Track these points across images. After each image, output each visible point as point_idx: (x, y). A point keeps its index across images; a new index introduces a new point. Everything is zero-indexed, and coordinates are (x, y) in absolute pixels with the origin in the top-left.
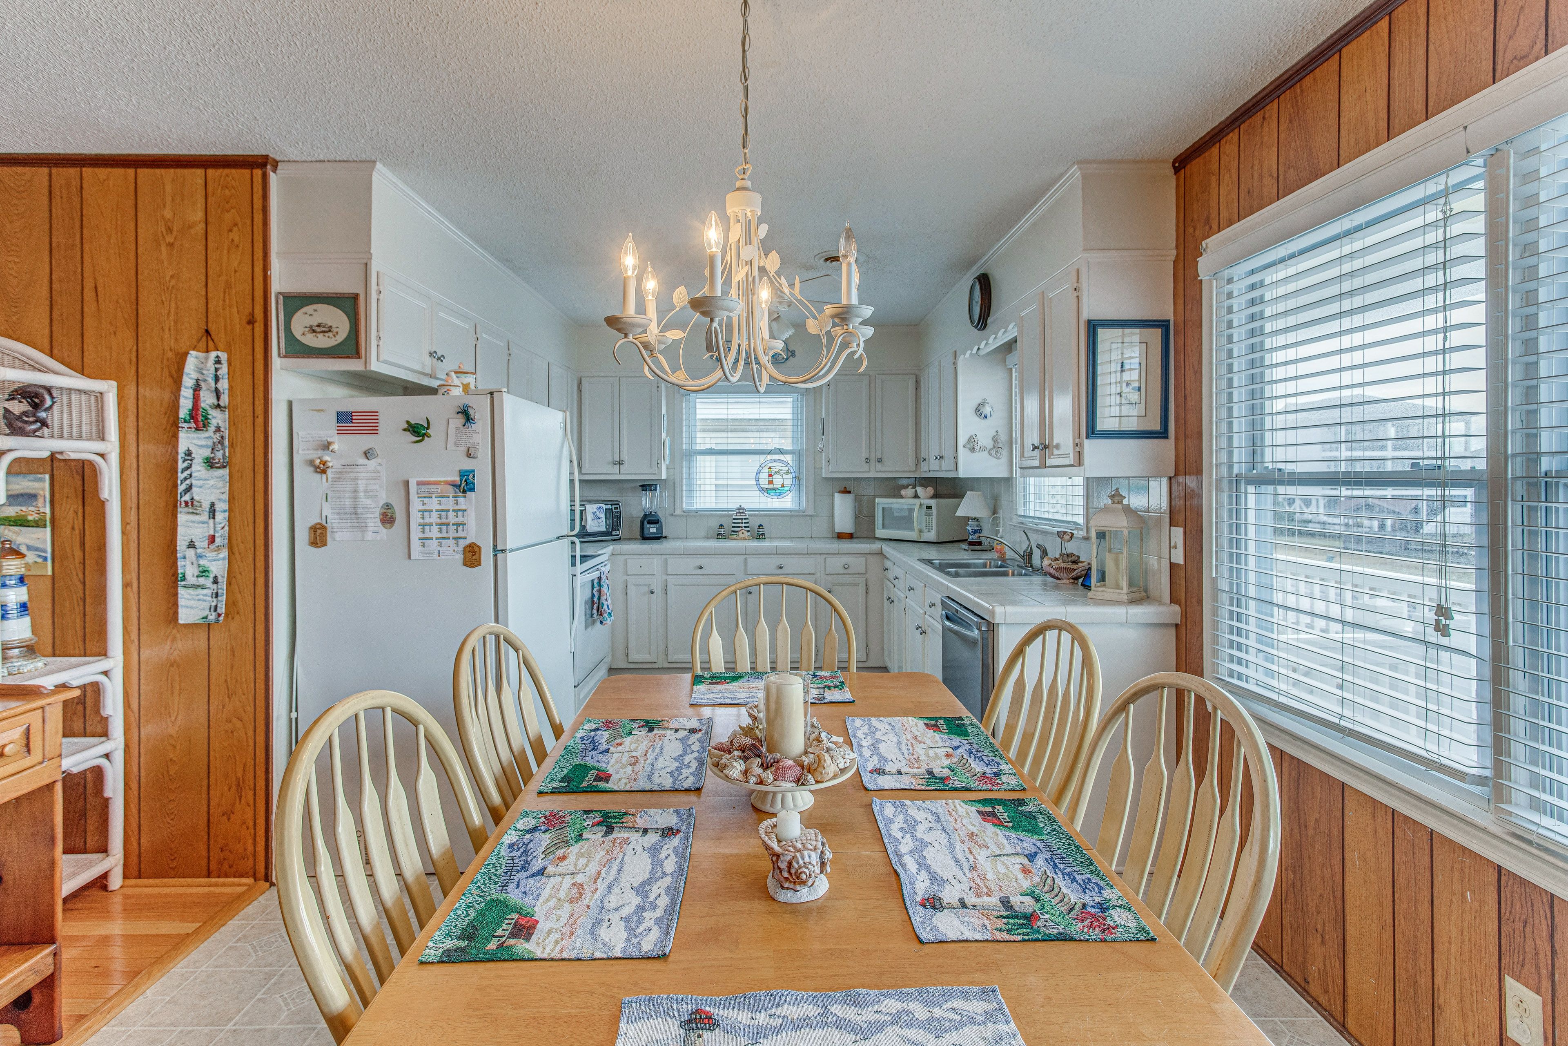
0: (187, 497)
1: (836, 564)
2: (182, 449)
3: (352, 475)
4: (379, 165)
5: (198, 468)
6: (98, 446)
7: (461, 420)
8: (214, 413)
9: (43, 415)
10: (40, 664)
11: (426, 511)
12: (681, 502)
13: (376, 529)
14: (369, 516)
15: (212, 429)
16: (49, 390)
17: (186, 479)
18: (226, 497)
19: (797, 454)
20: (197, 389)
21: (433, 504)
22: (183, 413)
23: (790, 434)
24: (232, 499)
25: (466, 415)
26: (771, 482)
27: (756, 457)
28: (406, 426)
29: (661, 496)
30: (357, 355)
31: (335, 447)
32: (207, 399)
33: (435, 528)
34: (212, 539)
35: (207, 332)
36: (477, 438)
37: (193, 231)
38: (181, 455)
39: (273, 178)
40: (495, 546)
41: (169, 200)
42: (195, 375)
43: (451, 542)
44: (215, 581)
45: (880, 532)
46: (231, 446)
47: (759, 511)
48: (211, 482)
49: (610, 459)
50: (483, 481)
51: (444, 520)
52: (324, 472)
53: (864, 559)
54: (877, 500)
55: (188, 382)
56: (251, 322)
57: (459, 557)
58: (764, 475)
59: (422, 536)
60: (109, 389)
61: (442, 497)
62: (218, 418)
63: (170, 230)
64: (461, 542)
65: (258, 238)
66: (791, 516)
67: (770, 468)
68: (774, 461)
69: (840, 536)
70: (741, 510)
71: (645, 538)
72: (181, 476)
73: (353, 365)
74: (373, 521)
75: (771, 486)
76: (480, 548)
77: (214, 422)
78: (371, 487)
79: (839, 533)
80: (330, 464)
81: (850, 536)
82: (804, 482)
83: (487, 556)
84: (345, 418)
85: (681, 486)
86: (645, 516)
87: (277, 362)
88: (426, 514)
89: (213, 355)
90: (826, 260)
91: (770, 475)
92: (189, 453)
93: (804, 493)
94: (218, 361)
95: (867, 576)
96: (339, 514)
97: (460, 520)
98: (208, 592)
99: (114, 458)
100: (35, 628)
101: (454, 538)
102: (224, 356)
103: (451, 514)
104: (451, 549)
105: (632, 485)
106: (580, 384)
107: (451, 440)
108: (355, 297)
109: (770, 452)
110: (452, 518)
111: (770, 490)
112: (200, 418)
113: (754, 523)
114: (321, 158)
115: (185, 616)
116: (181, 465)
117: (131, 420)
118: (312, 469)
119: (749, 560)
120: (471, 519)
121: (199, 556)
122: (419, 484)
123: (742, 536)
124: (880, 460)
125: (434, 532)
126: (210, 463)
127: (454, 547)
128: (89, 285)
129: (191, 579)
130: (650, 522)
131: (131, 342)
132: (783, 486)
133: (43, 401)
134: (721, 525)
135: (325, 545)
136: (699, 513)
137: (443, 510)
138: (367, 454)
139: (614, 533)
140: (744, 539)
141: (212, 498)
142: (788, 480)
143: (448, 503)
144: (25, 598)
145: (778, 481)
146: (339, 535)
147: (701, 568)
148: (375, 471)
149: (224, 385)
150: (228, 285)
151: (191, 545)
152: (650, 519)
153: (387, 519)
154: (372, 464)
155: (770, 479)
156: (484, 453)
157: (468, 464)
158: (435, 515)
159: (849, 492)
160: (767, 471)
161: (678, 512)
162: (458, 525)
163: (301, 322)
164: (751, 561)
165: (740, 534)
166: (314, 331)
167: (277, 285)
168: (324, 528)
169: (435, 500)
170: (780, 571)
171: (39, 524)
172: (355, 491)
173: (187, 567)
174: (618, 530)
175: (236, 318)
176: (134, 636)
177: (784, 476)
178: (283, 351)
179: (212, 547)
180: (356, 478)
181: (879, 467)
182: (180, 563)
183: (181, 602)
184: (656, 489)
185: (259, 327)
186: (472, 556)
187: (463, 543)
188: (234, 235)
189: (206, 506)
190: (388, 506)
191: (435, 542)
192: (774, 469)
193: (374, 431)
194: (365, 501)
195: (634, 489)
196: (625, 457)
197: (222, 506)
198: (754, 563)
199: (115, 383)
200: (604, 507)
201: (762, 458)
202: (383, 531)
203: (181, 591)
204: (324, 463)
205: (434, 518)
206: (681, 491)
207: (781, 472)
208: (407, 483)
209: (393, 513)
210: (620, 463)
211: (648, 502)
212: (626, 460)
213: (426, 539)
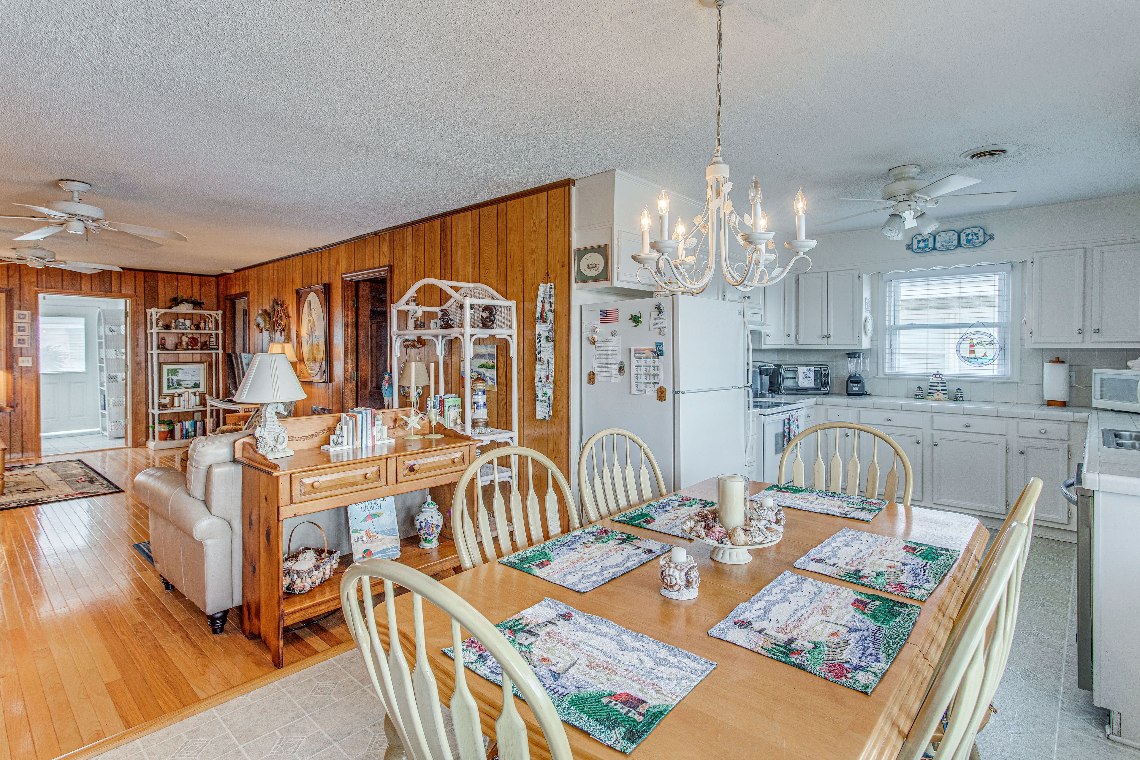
0: (539, 357)
1: (1032, 428)
2: (537, 333)
3: (606, 345)
4: (617, 171)
5: (543, 341)
6: (509, 332)
7: (656, 312)
8: (549, 314)
9: (493, 318)
10: (489, 431)
11: (639, 366)
12: (884, 367)
13: (616, 376)
14: (613, 368)
15: (549, 322)
16: (495, 307)
17: (538, 347)
18: (553, 356)
19: (1003, 327)
20: (543, 302)
21: (642, 362)
22: (538, 314)
23: (996, 309)
24: (555, 358)
25: (659, 308)
26: (972, 352)
27: (957, 330)
28: (630, 317)
29: (864, 362)
30: (607, 279)
31: (598, 330)
32: (547, 307)
33: (643, 377)
34: (548, 378)
35: (547, 273)
36: (665, 323)
37: (543, 223)
38: (537, 335)
39: (573, 189)
40: (674, 391)
41: (535, 209)
42: (543, 296)
43: (651, 385)
44: (549, 399)
45: (1097, 402)
46: (556, 330)
47: (959, 377)
48: (548, 349)
49: (820, 334)
50: (667, 349)
51: (648, 372)
52: (594, 344)
53: (1066, 426)
54: (1094, 370)
55: (540, 299)
56: (563, 266)
57: (655, 395)
58: (966, 345)
59: (637, 381)
60: (513, 304)
61: (647, 358)
62: (551, 316)
63: (535, 225)
64: (656, 385)
65: (566, 222)
66: (993, 383)
67: (971, 339)
68: (976, 333)
69: (1050, 403)
70: (938, 375)
71: (850, 394)
72: (537, 346)
73: (605, 284)
74: (615, 372)
75: (973, 355)
76: (665, 389)
77: (549, 318)
78: (614, 352)
79: (1048, 401)
80: (596, 340)
81: (1063, 404)
82: (1009, 352)
83: (669, 394)
84: (603, 313)
85: (884, 354)
86: (850, 377)
87: (574, 286)
88: (639, 368)
89: (549, 284)
90: (973, 156)
91: (971, 346)
92: (540, 335)
93: (1008, 362)
94: (551, 288)
95: (1069, 443)
96: (600, 367)
97: (655, 372)
98: (546, 404)
99: (515, 337)
100: (489, 414)
101: (653, 383)
102: (553, 284)
103: (651, 368)
104: (651, 389)
105: (841, 353)
106: (797, 279)
107: (652, 324)
108: (606, 247)
109: (972, 326)
110: (652, 371)
111: (972, 358)
112: (544, 317)
113: (952, 387)
114: (591, 174)
115: (539, 415)
116: (537, 341)
117: (522, 318)
118: (589, 342)
119: (935, 417)
120: (661, 372)
121: (543, 386)
122: (636, 350)
123: (938, 397)
124: (1097, 331)
125: (643, 379)
126: (548, 340)
127: (652, 388)
128: (509, 256)
129: (540, 397)
130: (852, 382)
131: (522, 281)
132: (985, 355)
133: (493, 311)
134: (919, 388)
135: (594, 383)
136: (900, 377)
137: (647, 366)
138: (613, 334)
139: (822, 389)
140: (939, 400)
141: (548, 357)
142: (991, 351)
143: (650, 362)
144: (485, 400)
145: (979, 351)
146: (600, 379)
147: (890, 420)
148: (616, 343)
149: (553, 299)
150: (555, 249)
151: (540, 381)
152: (855, 380)
153: (621, 371)
154: (615, 339)
155: (972, 349)
156: (668, 332)
157: (660, 338)
158: (643, 368)
159: (1063, 362)
160: (969, 342)
161: (880, 375)
162: (654, 375)
163: (585, 262)
164: (937, 418)
165: (935, 395)
166: (589, 268)
167: (575, 245)
168: (594, 374)
169: (643, 360)
170: (967, 429)
171: (492, 368)
172: (607, 354)
173: (539, 391)
174: (826, 387)
175: (558, 264)
176: (522, 423)
177: (987, 347)
178: (577, 280)
179: (548, 381)
180: (608, 347)
181: (1096, 337)
182: (536, 389)
183: (537, 408)
184: (859, 357)
185: (566, 268)
186: (661, 394)
187: (657, 386)
188: (557, 223)
189: (546, 361)
190: (621, 363)
191: (643, 385)
192: (976, 341)
193: (615, 320)
194: (612, 360)
195: (842, 356)
196: (832, 332)
197: (552, 361)
198: (940, 421)
199: (515, 302)
200: (813, 369)
201: (964, 330)
202: (619, 376)
203: (537, 403)
204: (593, 339)
205: (642, 371)
206: (884, 358)
207: (984, 343)
208: (630, 350)
209: (624, 367)
210: (828, 336)
211: (852, 367)
212: (832, 334)
213: (639, 382)
